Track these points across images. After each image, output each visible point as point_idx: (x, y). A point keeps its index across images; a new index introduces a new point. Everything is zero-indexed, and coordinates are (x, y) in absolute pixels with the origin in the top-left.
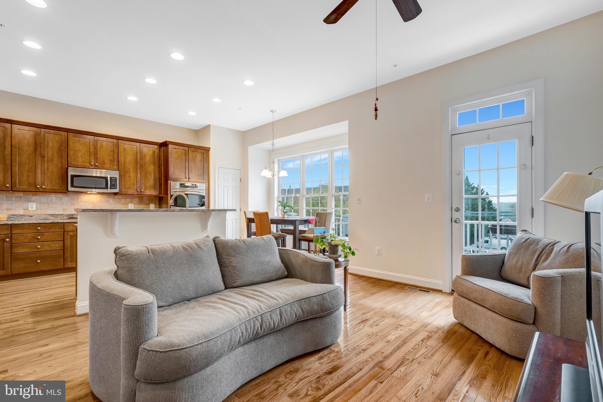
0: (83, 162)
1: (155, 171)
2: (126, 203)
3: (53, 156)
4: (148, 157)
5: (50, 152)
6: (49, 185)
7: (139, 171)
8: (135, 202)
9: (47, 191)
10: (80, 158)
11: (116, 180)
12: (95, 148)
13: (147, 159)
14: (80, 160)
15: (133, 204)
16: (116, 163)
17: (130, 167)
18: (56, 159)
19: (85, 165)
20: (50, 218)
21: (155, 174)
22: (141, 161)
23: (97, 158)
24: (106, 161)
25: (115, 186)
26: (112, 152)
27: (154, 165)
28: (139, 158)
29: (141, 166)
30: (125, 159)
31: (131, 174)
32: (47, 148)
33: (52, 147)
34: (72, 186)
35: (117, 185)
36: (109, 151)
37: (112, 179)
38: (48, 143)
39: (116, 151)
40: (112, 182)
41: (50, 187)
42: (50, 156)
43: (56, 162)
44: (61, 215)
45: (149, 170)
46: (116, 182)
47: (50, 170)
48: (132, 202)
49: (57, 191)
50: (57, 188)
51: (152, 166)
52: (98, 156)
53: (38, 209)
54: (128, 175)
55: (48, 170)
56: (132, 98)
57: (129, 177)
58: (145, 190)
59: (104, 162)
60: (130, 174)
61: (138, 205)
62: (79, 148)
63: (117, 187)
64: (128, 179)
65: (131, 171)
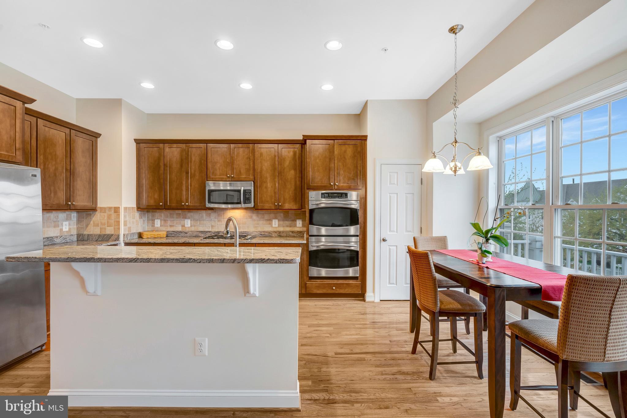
0: (220, 175)
1: (295, 178)
2: (270, 219)
3: (195, 171)
4: (288, 161)
5: (193, 167)
6: (192, 202)
7: (277, 180)
8: (279, 218)
9: (190, 208)
10: (218, 171)
11: (251, 193)
12: (232, 158)
13: (287, 163)
14: (218, 172)
15: (277, 220)
16: (251, 172)
17: (268, 175)
18: (197, 174)
19: (222, 178)
20: (200, 235)
21: (296, 182)
22: (279, 166)
23: (233, 169)
24: (242, 171)
25: (249, 201)
26: (249, 159)
27: (295, 169)
28: (277, 163)
29: (280, 173)
30: (262, 166)
31: (269, 184)
32: (190, 162)
33: (194, 161)
34: (210, 202)
35: (251, 199)
36: (245, 159)
37: (247, 191)
38: (191, 159)
39: (252, 158)
40: (246, 195)
41: (193, 203)
42: (193, 172)
43: (197, 177)
44: (209, 232)
45: (289, 177)
46: (251, 195)
47: (193, 186)
48: (276, 218)
49: (198, 208)
50: (197, 204)
51: (292, 172)
52: (235, 166)
53: (192, 226)
54: (265, 185)
55: (191, 186)
56: (246, 86)
57: (266, 188)
58: (284, 203)
59: (240, 172)
60: (267, 183)
61: (283, 221)
62: (217, 160)
63: (251, 202)
64: (265, 190)
65: (269, 179)
